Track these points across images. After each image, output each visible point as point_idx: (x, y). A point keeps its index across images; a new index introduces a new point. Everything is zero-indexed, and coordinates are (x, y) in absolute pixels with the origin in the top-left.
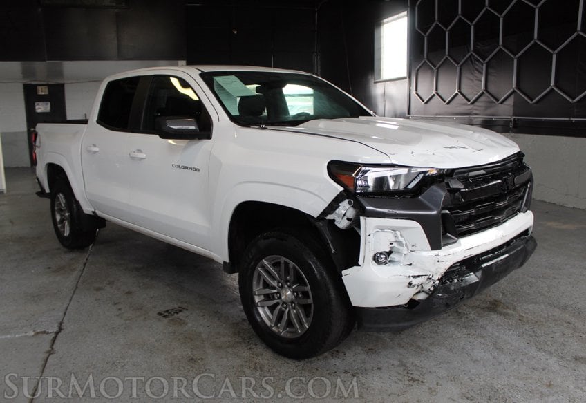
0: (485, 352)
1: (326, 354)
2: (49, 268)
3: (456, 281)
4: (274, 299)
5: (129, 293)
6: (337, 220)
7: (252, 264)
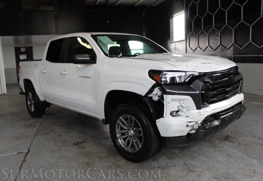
0: (223, 158)
1: (150, 160)
2: (25, 125)
3: (209, 124)
4: (125, 135)
5: (60, 135)
6: (153, 97)
7: (115, 119)
